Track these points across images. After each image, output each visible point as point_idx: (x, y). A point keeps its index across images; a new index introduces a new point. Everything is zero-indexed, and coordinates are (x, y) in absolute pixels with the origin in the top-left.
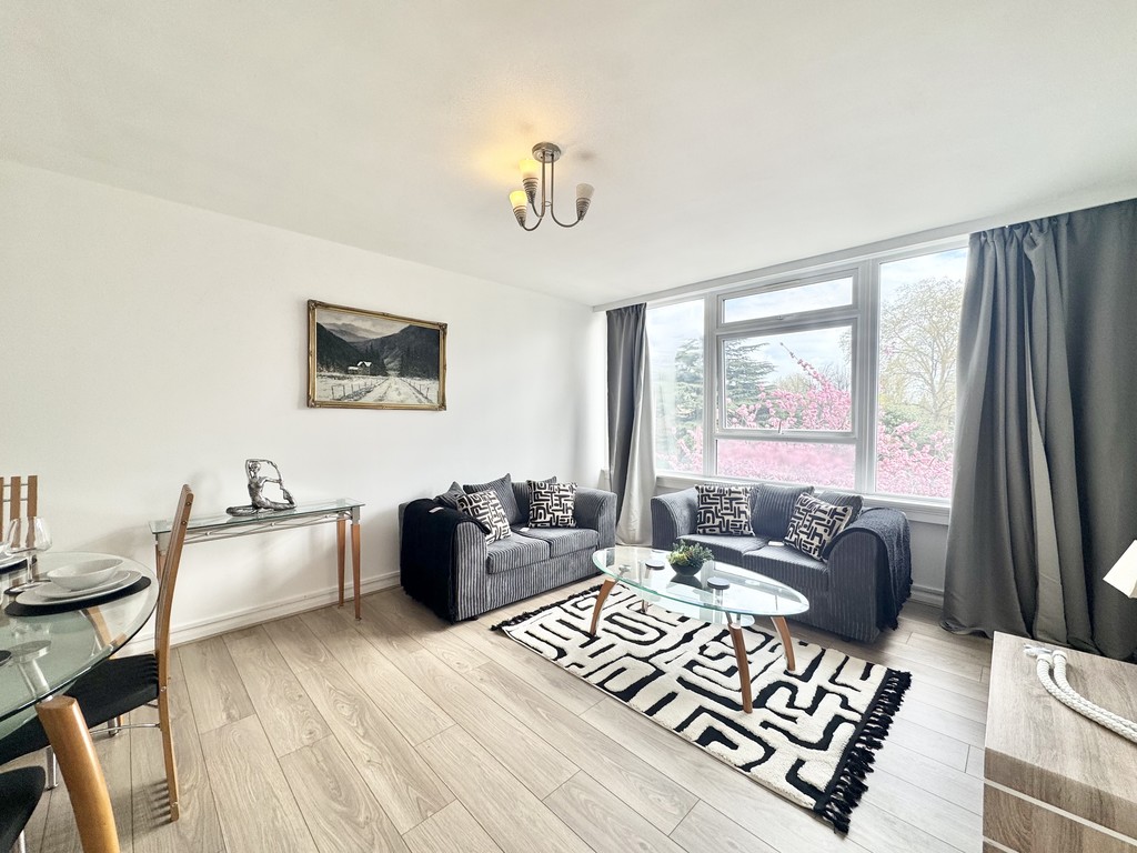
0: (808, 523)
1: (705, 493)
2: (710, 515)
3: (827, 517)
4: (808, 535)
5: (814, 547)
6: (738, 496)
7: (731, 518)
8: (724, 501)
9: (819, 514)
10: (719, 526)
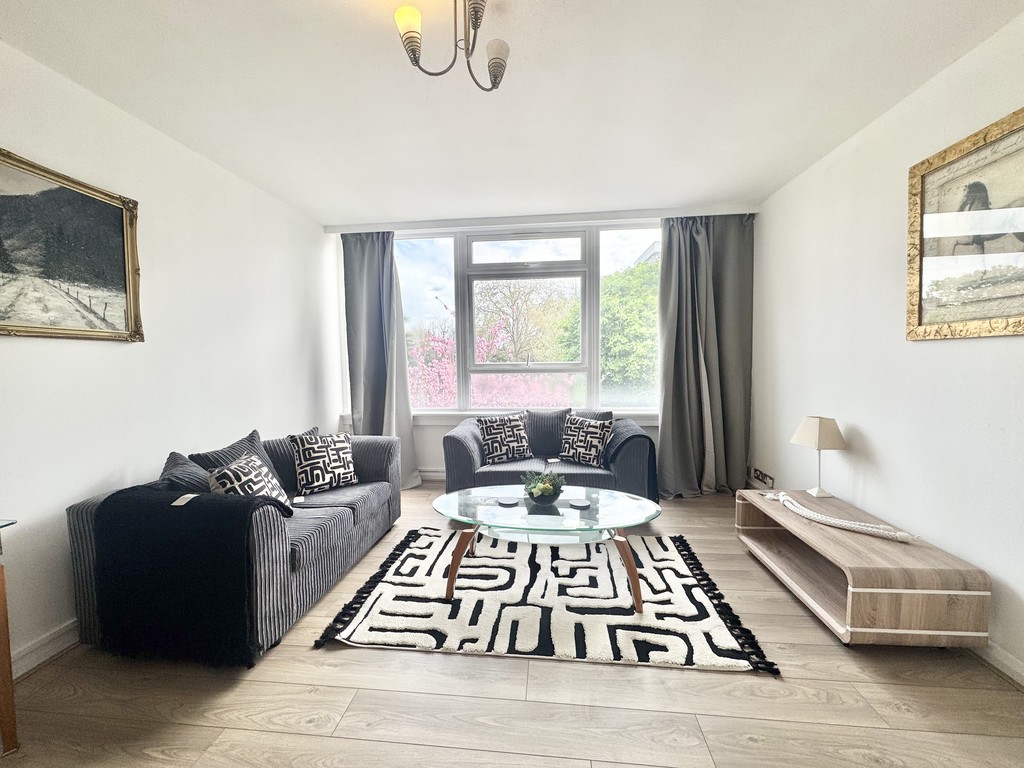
0: (583, 438)
1: (489, 424)
2: (497, 444)
3: (598, 431)
4: (586, 448)
5: (592, 457)
6: (517, 423)
7: (515, 444)
8: (506, 429)
9: (590, 429)
10: (507, 454)
